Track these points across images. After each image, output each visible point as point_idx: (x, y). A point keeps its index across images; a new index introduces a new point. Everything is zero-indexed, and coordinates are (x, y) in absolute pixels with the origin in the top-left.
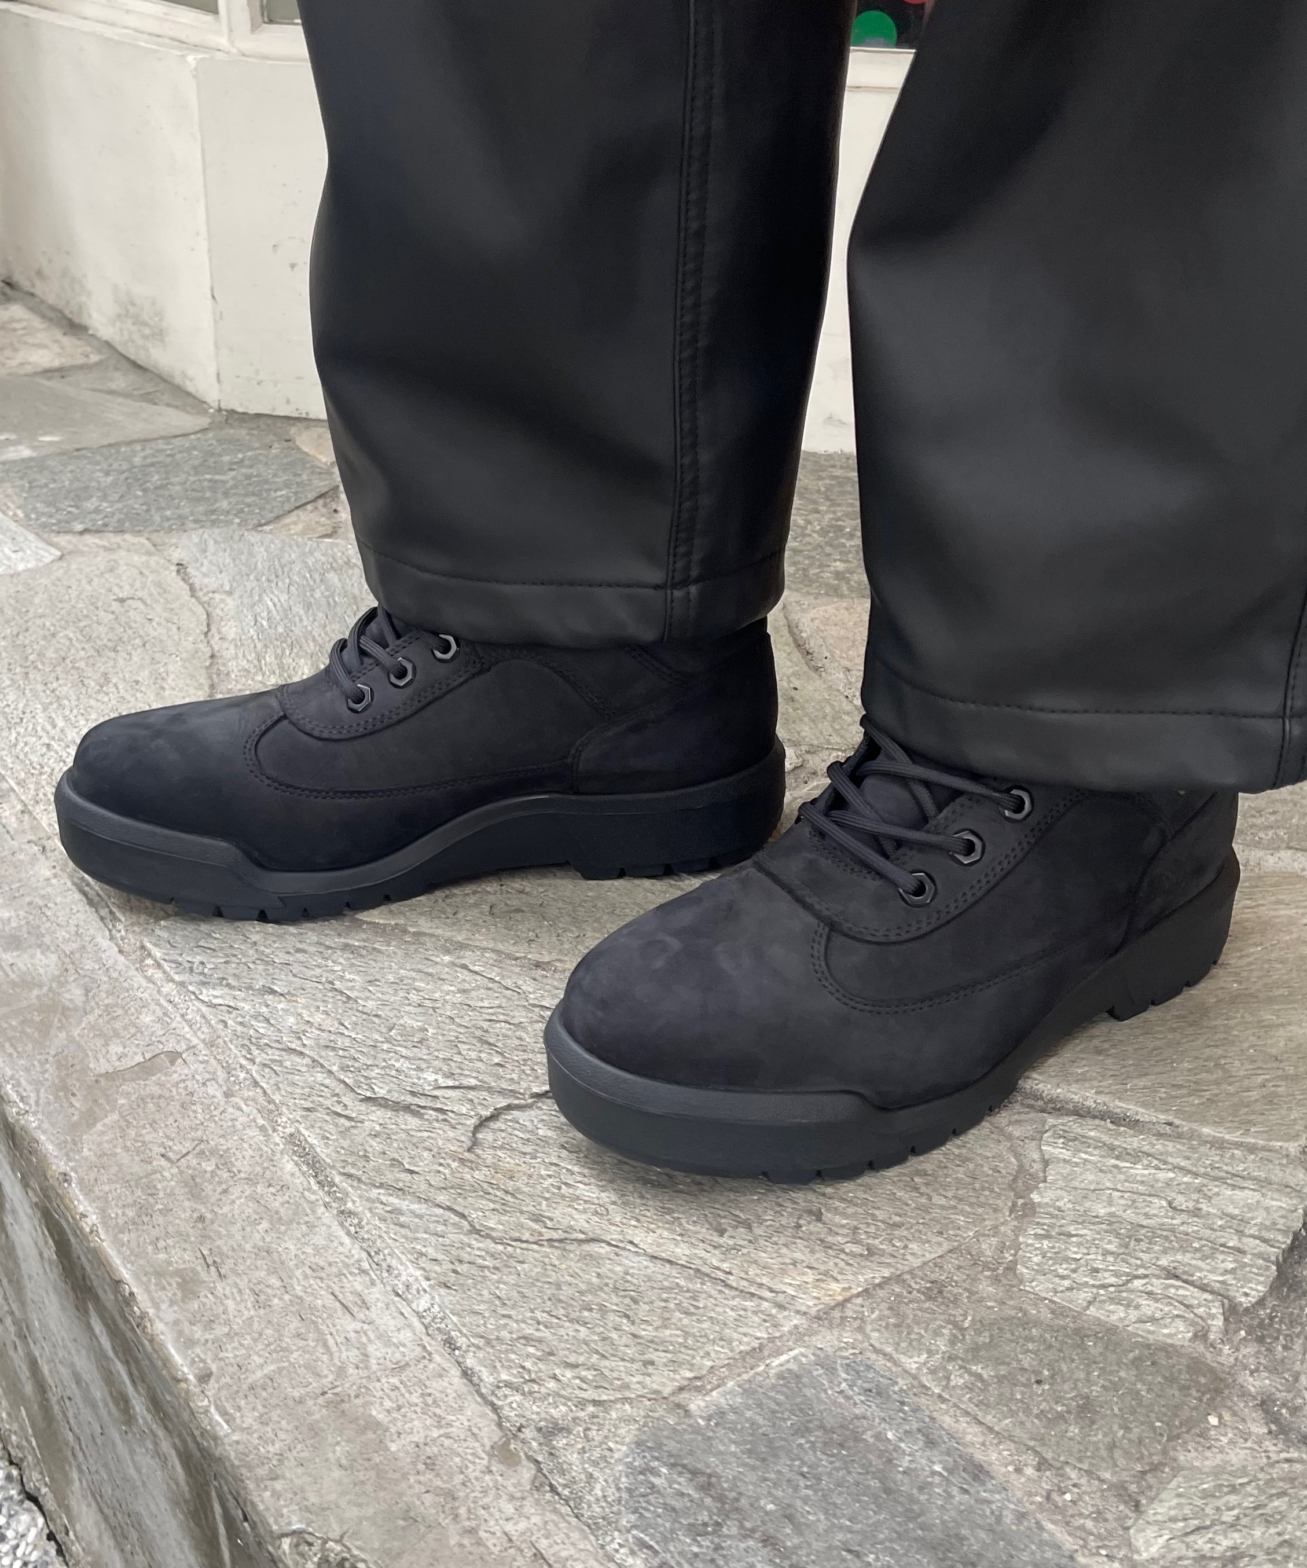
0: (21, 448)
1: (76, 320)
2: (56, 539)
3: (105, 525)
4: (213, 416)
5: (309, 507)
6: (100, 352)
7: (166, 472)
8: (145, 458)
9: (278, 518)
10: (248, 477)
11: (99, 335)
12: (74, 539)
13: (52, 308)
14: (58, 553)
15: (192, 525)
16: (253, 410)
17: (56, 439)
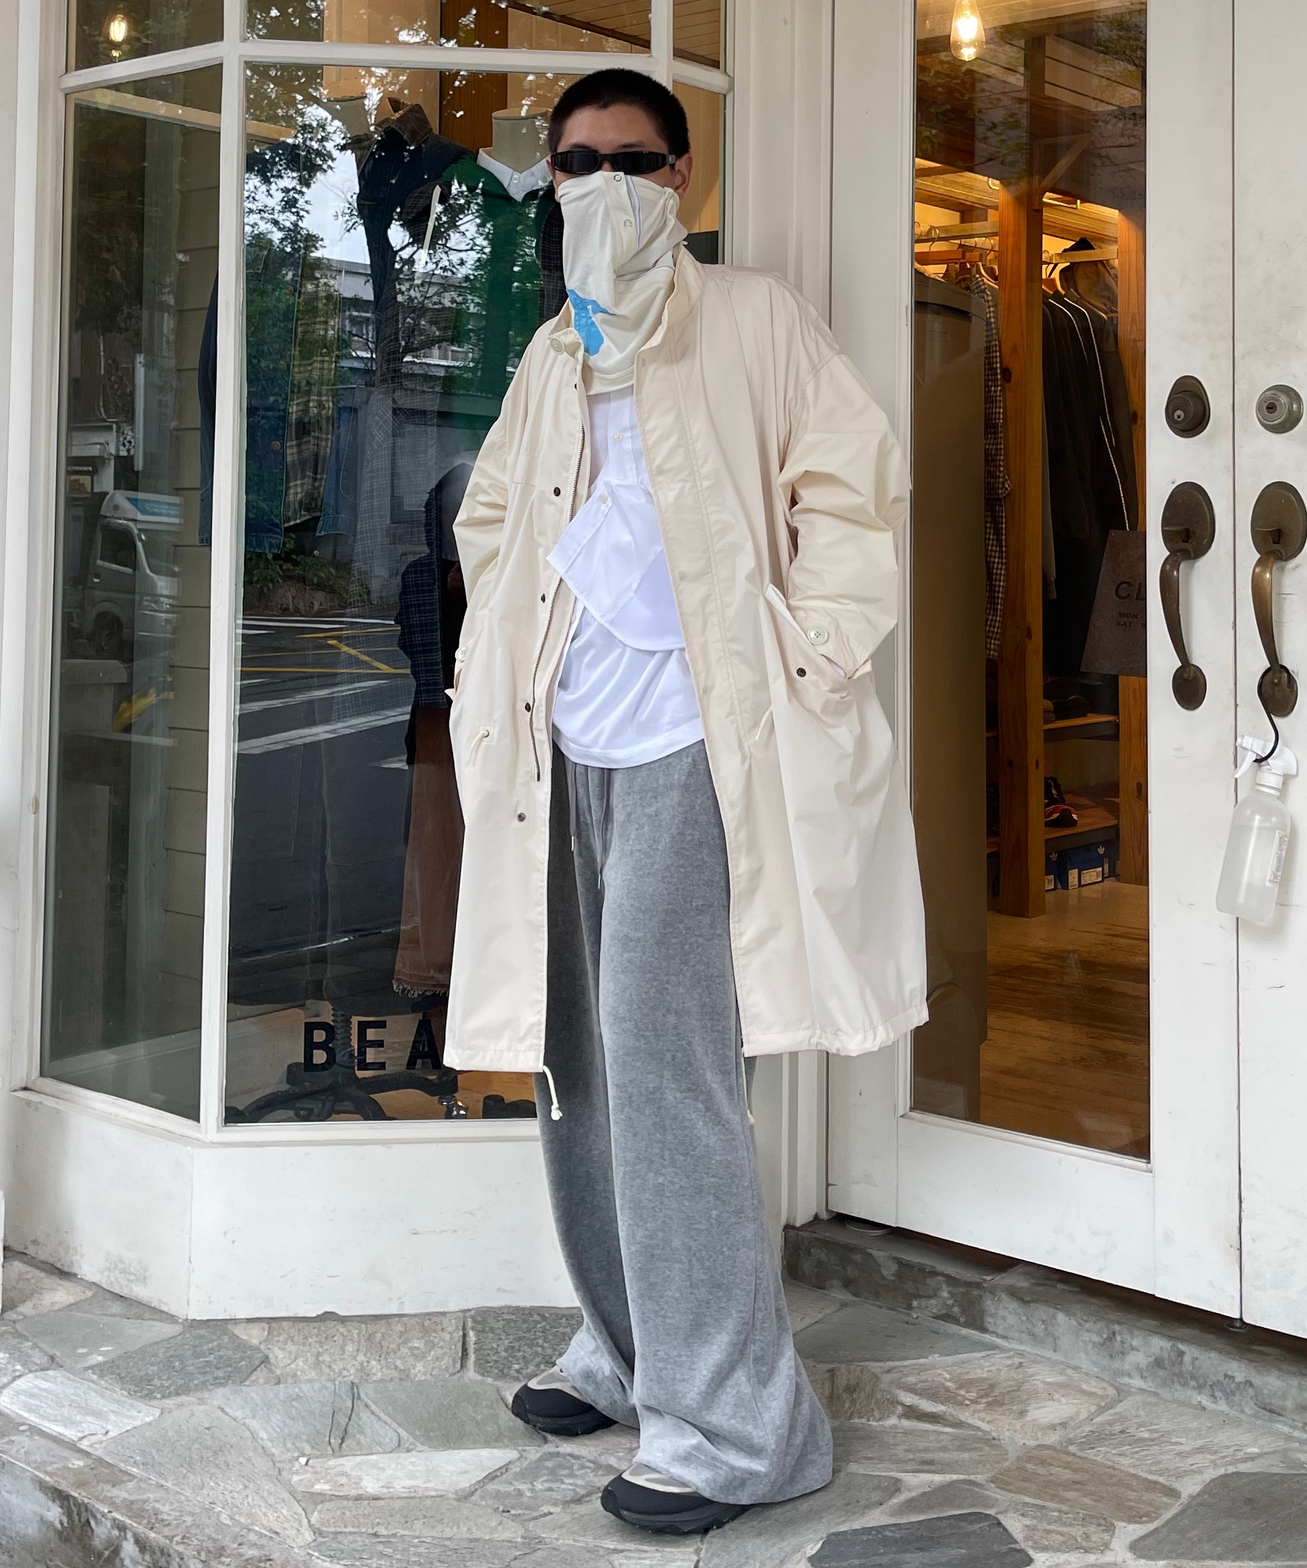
0: (95, 1356)
1: (66, 1269)
2: (151, 1403)
3: (170, 1393)
4: (182, 1323)
5: (259, 1369)
6: (90, 1289)
7: (180, 1360)
8: (164, 1353)
9: (248, 1377)
10: (221, 1357)
11: (87, 1279)
12: (159, 1402)
13: (43, 1262)
14: (159, 1411)
15: (210, 1387)
16: (205, 1318)
17: (110, 1348)
